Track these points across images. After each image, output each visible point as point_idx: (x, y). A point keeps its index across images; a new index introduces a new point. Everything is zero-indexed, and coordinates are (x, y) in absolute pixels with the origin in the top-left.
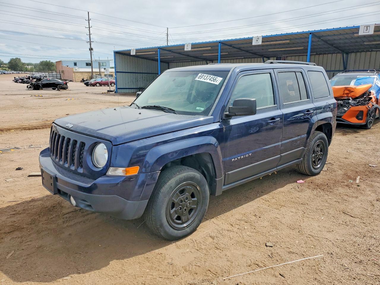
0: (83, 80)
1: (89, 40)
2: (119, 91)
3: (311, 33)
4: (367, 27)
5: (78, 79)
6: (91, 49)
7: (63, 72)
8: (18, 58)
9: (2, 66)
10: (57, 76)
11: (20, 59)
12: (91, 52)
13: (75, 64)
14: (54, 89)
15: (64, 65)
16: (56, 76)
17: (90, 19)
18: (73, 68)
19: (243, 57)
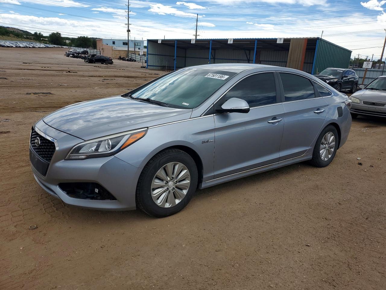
0: (120, 57)
1: (128, 23)
2: (149, 67)
3: (256, 40)
4: (281, 39)
5: (116, 56)
6: (129, 31)
7: (103, 49)
8: (58, 33)
9: (42, 39)
10: (98, 52)
11: (60, 34)
12: (128, 33)
13: (114, 43)
14: (102, 63)
15: (104, 43)
16: (96, 52)
17: (129, 4)
18: (112, 47)
19: (232, 49)
